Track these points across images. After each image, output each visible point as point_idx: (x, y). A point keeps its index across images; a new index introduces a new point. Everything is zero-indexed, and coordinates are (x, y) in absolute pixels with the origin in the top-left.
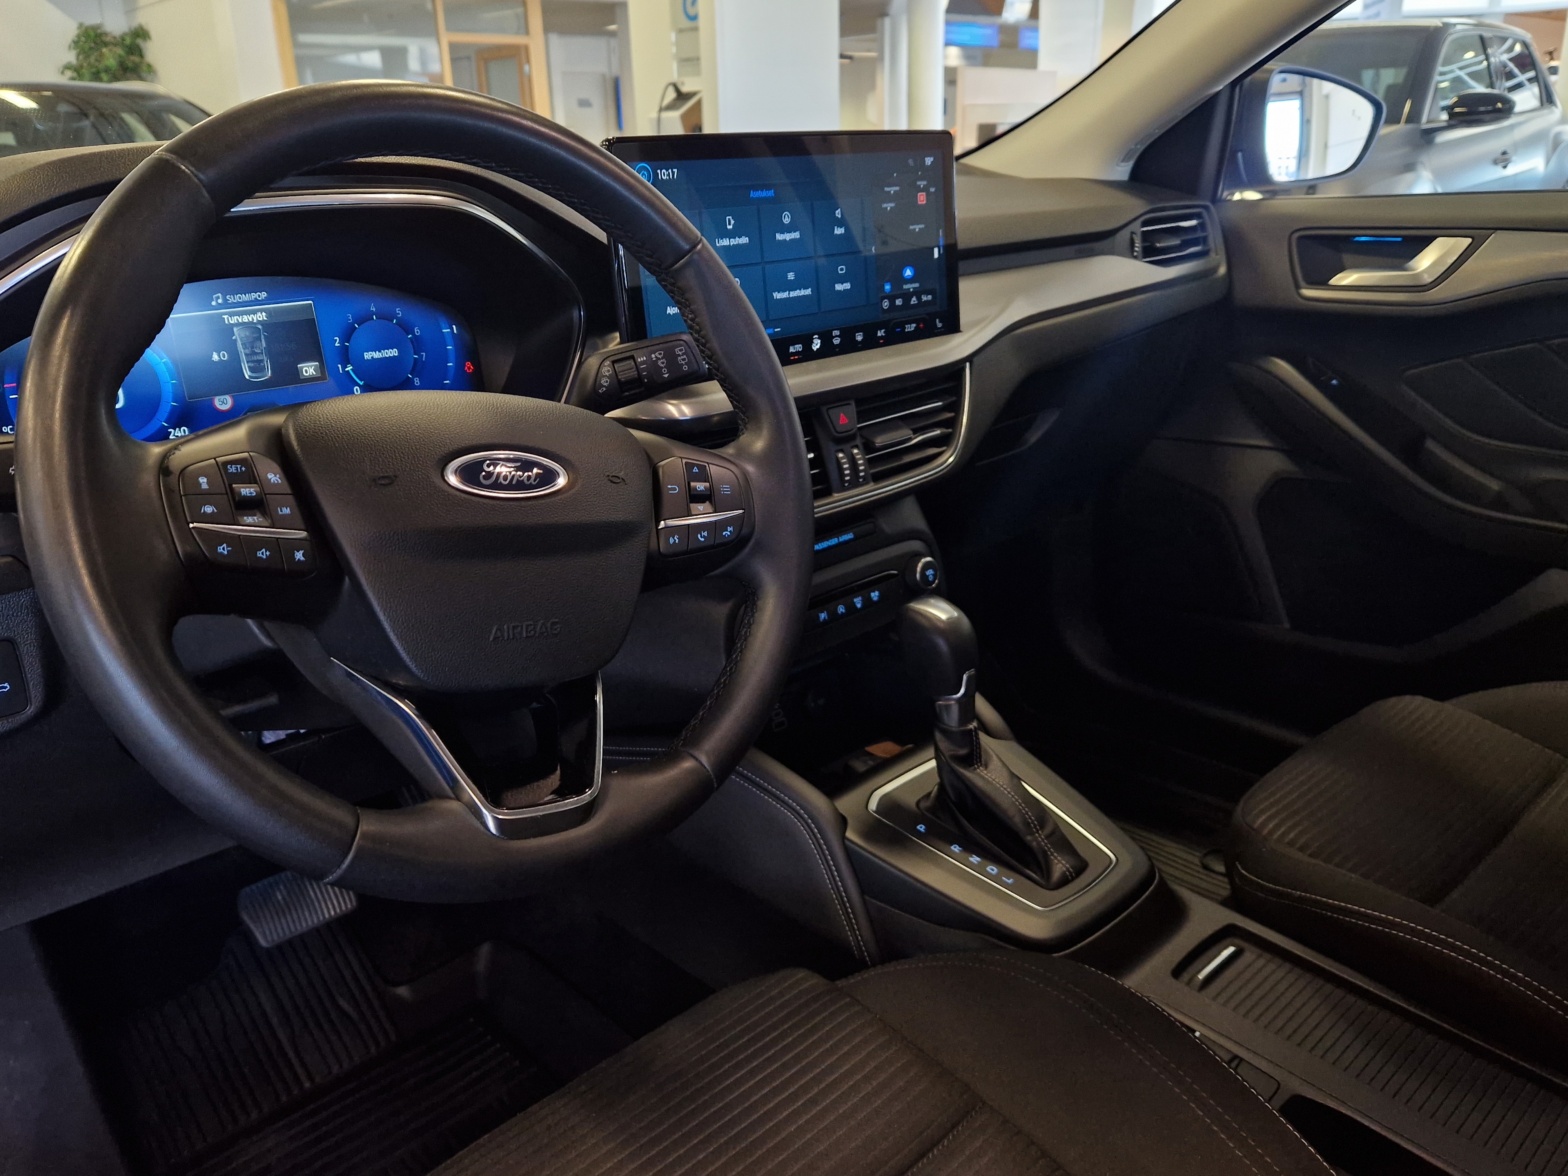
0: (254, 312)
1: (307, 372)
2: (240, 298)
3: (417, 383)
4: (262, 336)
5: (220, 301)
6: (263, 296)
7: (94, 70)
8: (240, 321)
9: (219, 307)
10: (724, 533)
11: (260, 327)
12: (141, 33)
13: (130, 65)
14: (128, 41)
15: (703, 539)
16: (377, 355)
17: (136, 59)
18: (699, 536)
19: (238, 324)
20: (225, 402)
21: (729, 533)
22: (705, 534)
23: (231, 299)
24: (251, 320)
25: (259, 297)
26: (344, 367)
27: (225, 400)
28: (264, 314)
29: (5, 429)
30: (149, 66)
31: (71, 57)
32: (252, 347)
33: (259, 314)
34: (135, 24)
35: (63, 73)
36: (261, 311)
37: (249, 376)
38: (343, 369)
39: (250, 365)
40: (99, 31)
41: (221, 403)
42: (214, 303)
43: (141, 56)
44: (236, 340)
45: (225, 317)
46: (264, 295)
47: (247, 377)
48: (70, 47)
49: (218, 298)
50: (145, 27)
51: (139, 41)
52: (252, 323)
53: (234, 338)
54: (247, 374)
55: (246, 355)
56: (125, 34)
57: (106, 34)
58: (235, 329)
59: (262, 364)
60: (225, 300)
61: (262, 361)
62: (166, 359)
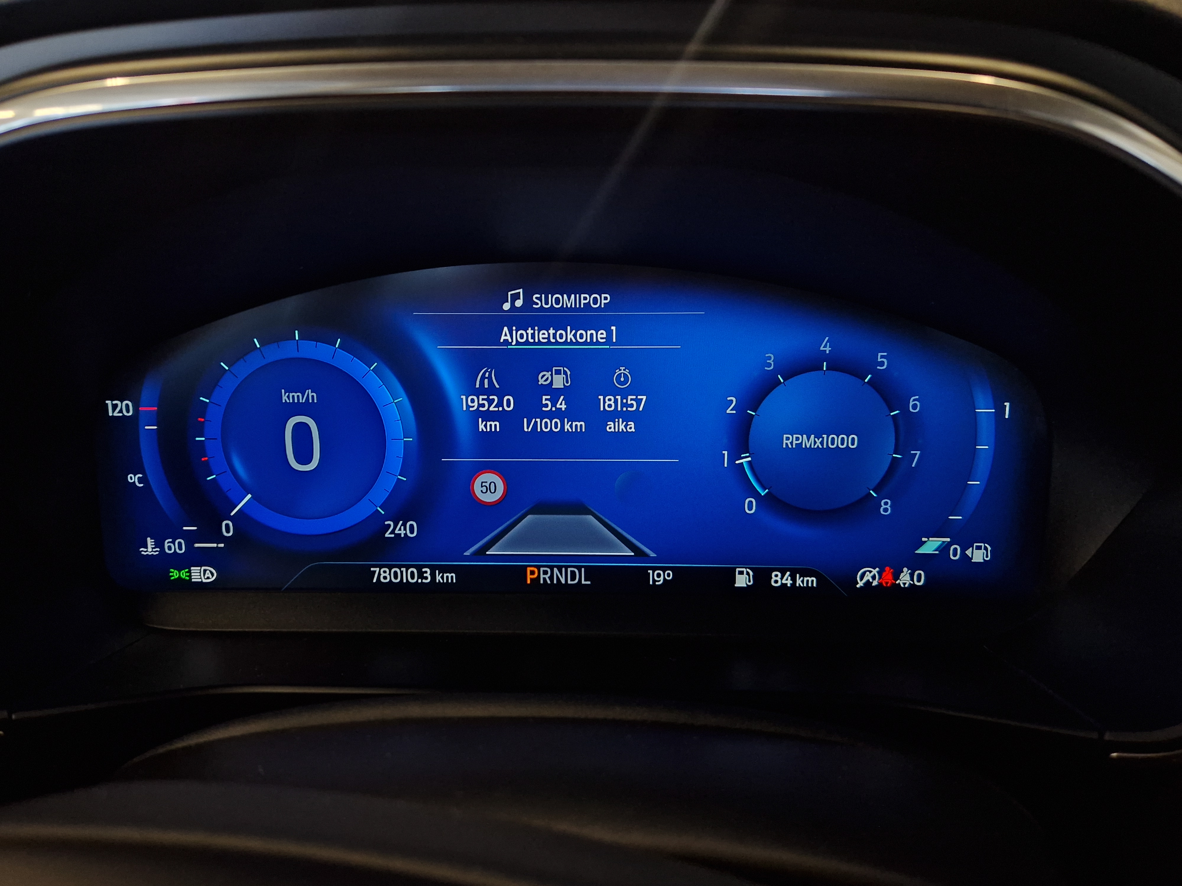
2: (557, 301)
3: (886, 510)
6: (603, 301)
16: (809, 442)
20: (493, 491)
23: (540, 301)
25: (595, 302)
26: (735, 455)
27: (493, 485)
29: (131, 478)
36: (595, 329)
38: (731, 460)
41: (484, 489)
42: (507, 306)
49: (516, 297)
60: (529, 302)
62: (403, 398)
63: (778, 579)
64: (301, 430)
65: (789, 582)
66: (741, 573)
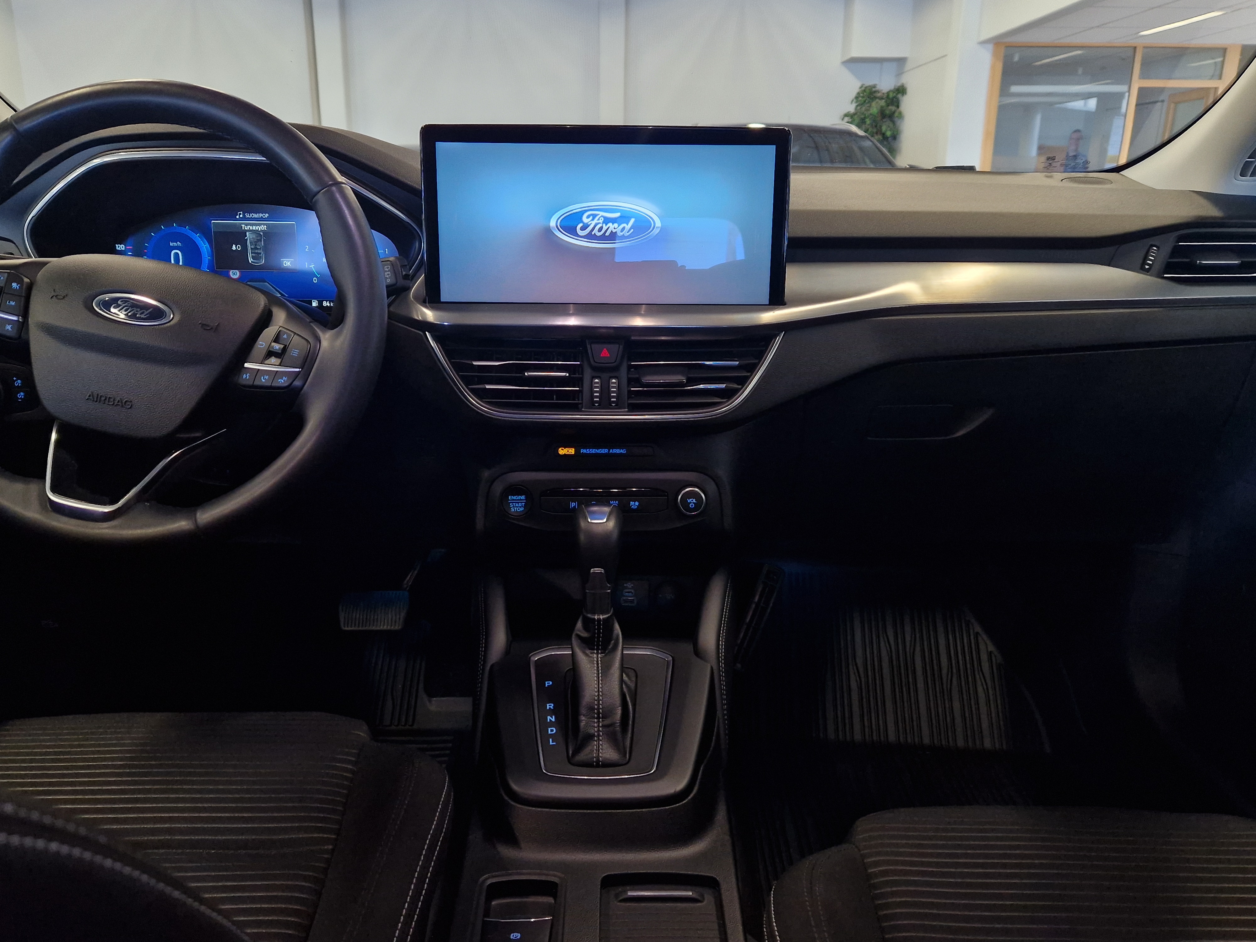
0: (260, 225)
1: (285, 264)
2: (253, 216)
4: (262, 240)
5: (241, 216)
7: (862, 116)
8: (251, 229)
9: (240, 219)
10: (279, 380)
11: (262, 234)
12: (901, 90)
13: (887, 112)
14: (891, 95)
15: (264, 381)
17: (893, 108)
18: (262, 378)
19: (249, 231)
20: (235, 275)
21: (283, 381)
22: (267, 377)
23: (247, 216)
24: (257, 229)
25: (264, 216)
28: (265, 226)
30: (900, 113)
31: (852, 108)
32: (256, 245)
33: (262, 226)
34: (899, 84)
35: (843, 119)
36: (264, 224)
37: (251, 262)
38: (307, 266)
39: (253, 254)
40: (874, 89)
41: (233, 275)
42: (238, 217)
43: (898, 107)
44: (247, 239)
45: (243, 225)
46: (267, 215)
47: (250, 262)
48: (852, 102)
49: (240, 214)
50: (905, 86)
51: (899, 96)
52: (258, 230)
53: (246, 238)
54: (250, 260)
55: (251, 248)
56: (890, 91)
57: (878, 91)
58: (247, 233)
59: (260, 256)
60: (244, 215)
61: (260, 253)
62: (207, 245)
63: (325, 304)
64: (177, 255)
65: (329, 305)
66: (314, 302)
